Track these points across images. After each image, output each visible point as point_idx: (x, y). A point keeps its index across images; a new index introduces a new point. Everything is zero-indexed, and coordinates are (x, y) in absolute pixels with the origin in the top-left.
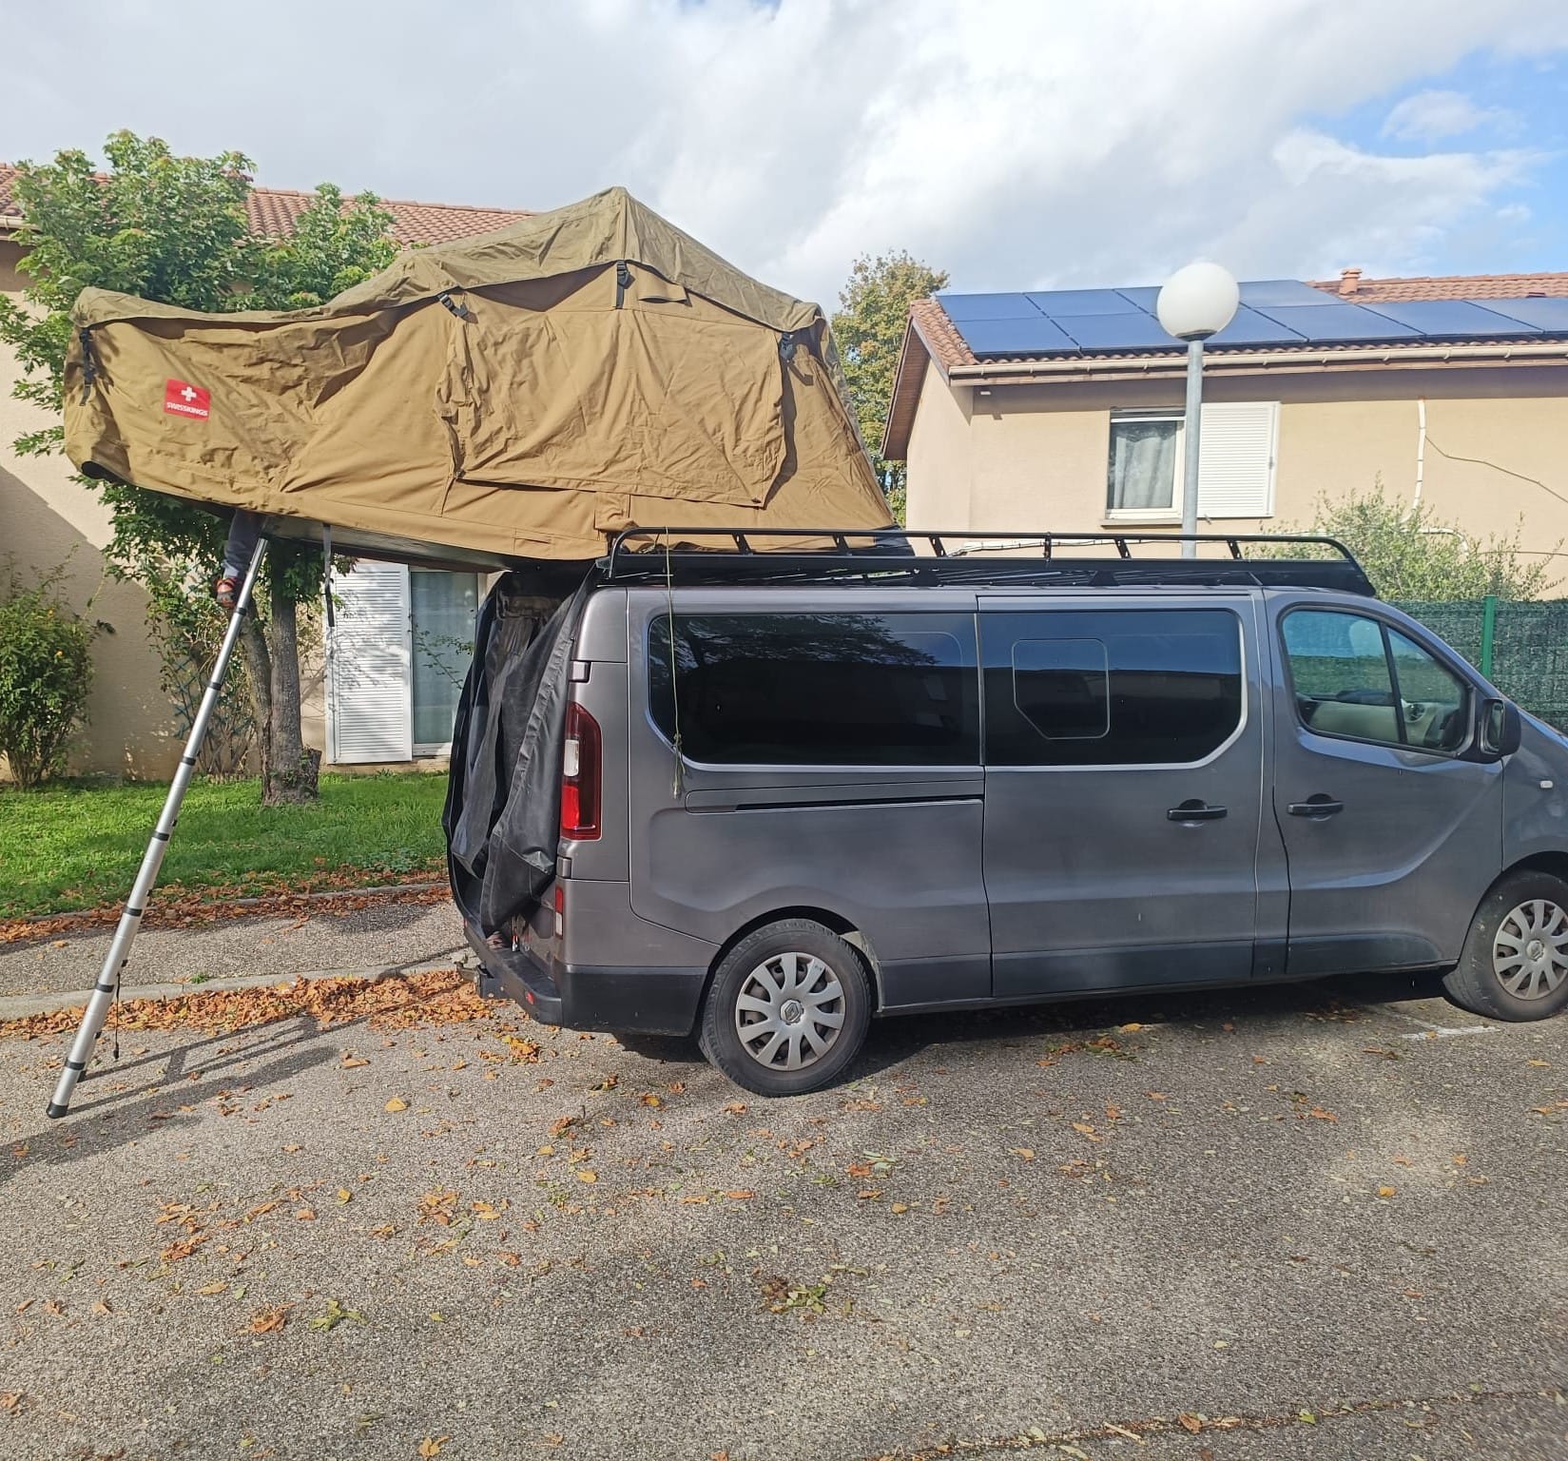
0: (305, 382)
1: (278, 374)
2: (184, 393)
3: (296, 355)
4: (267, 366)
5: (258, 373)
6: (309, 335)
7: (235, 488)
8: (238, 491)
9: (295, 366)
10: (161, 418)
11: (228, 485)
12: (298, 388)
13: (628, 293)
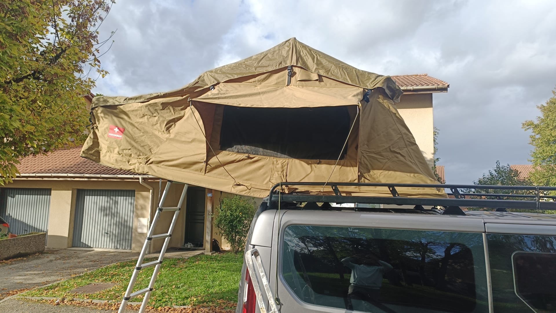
0: (159, 122)
1: (150, 120)
2: (115, 130)
3: (155, 113)
4: (146, 117)
5: (144, 120)
6: (160, 105)
7: (129, 163)
8: (130, 165)
9: (155, 116)
10: (107, 139)
11: (127, 163)
12: (157, 125)
13: (293, 79)
